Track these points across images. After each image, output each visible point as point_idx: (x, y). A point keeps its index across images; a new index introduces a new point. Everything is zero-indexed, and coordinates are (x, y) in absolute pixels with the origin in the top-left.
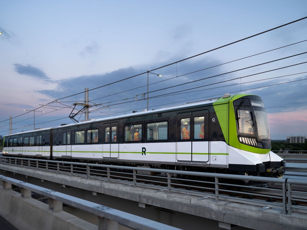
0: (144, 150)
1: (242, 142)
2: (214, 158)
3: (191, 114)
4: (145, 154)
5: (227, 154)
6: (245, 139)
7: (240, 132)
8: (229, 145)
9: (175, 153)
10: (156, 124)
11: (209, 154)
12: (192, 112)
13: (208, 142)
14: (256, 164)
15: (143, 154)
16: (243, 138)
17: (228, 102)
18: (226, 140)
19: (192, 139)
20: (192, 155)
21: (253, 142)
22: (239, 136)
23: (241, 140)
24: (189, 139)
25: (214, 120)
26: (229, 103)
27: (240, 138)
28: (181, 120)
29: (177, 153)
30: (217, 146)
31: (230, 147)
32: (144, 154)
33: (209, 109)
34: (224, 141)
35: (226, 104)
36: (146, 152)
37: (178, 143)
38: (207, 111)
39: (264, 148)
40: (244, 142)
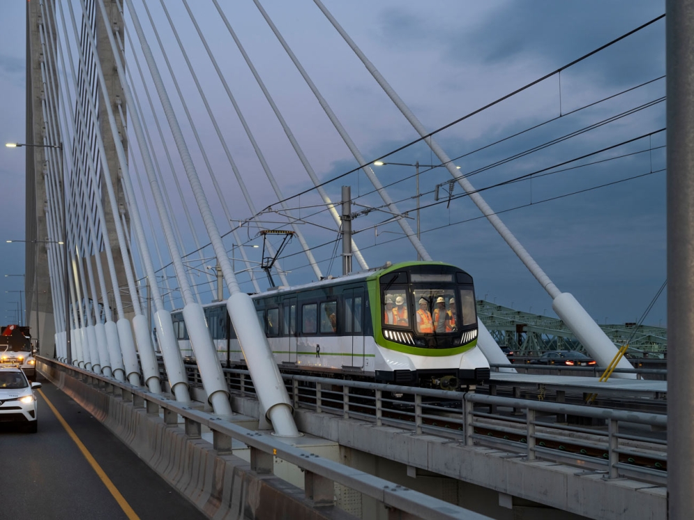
0: (318, 349)
1: (389, 339)
3: (353, 292)
5: (374, 356)
6: (393, 334)
7: (386, 323)
8: (377, 342)
13: (363, 337)
14: (393, 370)
16: (390, 332)
18: (374, 334)
19: (353, 331)
20: (353, 357)
21: (407, 337)
22: (383, 329)
23: (387, 336)
24: (351, 331)
25: (367, 303)
27: (386, 332)
31: (377, 345)
32: (318, 356)
35: (375, 281)
36: (319, 352)
38: (363, 289)
39: (428, 347)
40: (392, 338)
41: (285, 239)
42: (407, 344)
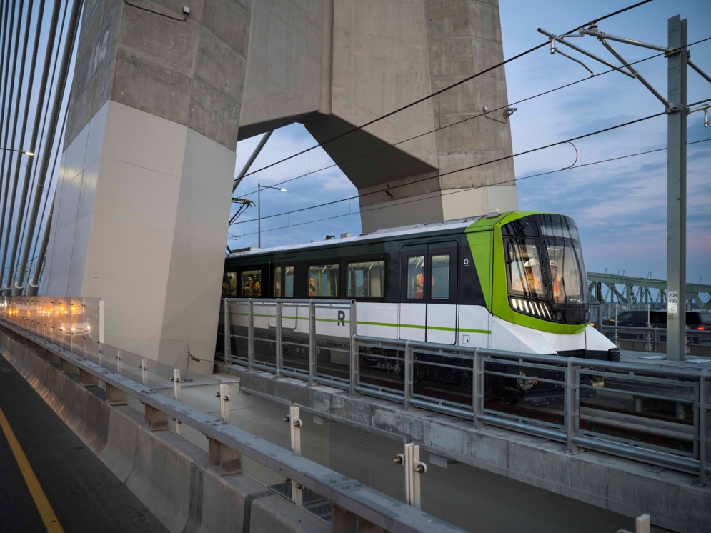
0: (341, 316)
1: (518, 310)
2: (467, 338)
3: (426, 248)
4: (344, 325)
5: (489, 332)
6: (523, 304)
7: (513, 289)
8: (493, 314)
9: (397, 325)
10: (369, 263)
11: (457, 330)
12: (428, 244)
13: (455, 305)
15: (339, 324)
16: (520, 301)
17: (492, 227)
18: (487, 304)
19: (427, 298)
20: (428, 330)
21: (543, 309)
22: (510, 297)
23: (515, 306)
24: (422, 297)
25: (466, 262)
26: (494, 230)
27: (514, 301)
28: (407, 261)
29: (400, 325)
30: (472, 314)
31: (495, 318)
32: (341, 323)
33: (458, 240)
34: (484, 305)
35: (489, 233)
36: (345, 320)
37: (403, 305)
38: (455, 244)
39: (566, 323)
40: (522, 309)
41: (241, 208)
42: (542, 317)
